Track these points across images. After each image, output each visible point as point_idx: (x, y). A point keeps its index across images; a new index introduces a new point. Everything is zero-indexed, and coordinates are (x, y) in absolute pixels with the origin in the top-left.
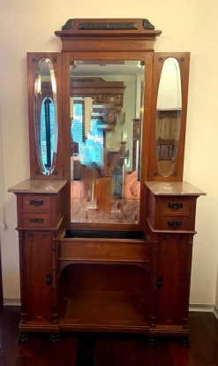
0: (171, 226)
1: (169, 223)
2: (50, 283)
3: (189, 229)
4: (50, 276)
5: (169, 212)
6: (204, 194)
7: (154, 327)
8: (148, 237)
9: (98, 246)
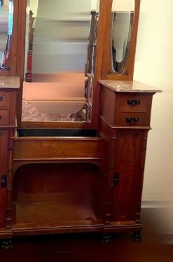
0: (129, 121)
1: (127, 119)
2: (4, 185)
3: (145, 126)
4: (5, 177)
5: (127, 108)
6: (160, 91)
7: (109, 224)
8: (102, 134)
9: (55, 145)
